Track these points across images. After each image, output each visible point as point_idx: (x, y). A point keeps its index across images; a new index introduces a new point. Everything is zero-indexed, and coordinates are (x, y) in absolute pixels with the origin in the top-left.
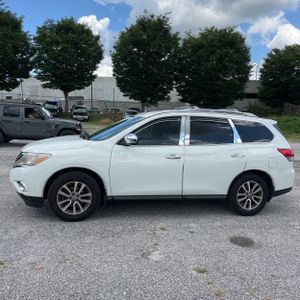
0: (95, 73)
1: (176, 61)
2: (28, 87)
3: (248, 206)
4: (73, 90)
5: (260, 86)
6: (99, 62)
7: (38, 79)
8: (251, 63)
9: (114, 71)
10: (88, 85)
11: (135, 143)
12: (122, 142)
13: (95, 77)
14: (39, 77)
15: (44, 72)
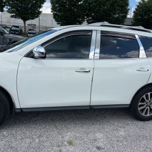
0: (41, 10)
1: (87, 4)
2: (5, 18)
3: (146, 113)
4: (29, 19)
5: (133, 21)
6: (43, 4)
7: (8, 12)
8: (129, 7)
9: (52, 9)
10: (37, 17)
11: (43, 56)
12: (30, 55)
13: (41, 12)
14: (9, 11)
15: (12, 8)
